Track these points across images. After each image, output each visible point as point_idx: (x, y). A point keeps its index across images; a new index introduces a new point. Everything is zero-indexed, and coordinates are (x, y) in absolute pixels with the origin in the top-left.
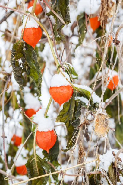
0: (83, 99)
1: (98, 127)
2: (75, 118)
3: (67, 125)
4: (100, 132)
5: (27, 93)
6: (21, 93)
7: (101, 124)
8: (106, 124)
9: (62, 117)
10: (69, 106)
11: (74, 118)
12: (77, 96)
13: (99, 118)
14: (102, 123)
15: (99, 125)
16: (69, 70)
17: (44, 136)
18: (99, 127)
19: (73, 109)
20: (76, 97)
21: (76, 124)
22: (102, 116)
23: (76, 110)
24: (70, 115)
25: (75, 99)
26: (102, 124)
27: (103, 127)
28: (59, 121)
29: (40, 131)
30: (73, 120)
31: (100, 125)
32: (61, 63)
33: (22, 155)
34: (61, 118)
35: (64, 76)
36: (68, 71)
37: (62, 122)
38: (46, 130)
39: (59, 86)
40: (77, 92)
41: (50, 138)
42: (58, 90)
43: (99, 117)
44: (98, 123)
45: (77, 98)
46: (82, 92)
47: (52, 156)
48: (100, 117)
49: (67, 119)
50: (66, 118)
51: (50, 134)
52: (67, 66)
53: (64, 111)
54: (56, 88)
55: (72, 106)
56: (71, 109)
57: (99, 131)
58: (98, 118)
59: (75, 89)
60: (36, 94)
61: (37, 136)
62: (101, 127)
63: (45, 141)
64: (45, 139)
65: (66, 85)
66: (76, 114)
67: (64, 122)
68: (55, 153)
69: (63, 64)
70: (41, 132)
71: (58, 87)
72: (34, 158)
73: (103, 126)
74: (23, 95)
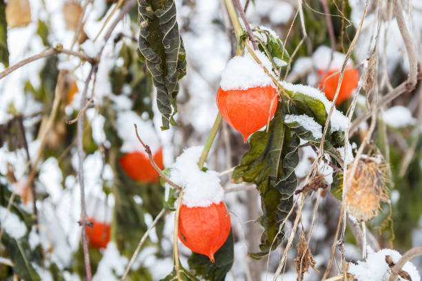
0: (307, 122)
1: (355, 193)
2: (285, 171)
3: (261, 190)
4: (362, 207)
5: (124, 110)
6: (110, 112)
7: (366, 185)
8: (379, 185)
9: (249, 169)
10: (266, 141)
11: (282, 172)
12: (291, 113)
13: (361, 169)
14: (368, 182)
15: (359, 187)
16: (267, 46)
17: (203, 220)
18: (359, 193)
19: (279, 149)
20: (287, 116)
21: (288, 186)
22: (370, 164)
23: (286, 149)
24: (271, 163)
25: (287, 121)
26: (368, 186)
27: (371, 193)
28: (241, 179)
29: (190, 205)
30: (279, 177)
31: (362, 187)
32: (249, 28)
33: (114, 271)
34: (244, 171)
35: (259, 62)
36: (264, 47)
37: (249, 181)
38: (205, 203)
39: (245, 88)
40: (290, 102)
41: (217, 223)
42: (243, 98)
43: (361, 167)
44: (356, 182)
45: (289, 119)
46: (303, 102)
47: (215, 270)
48: (365, 167)
49: (262, 175)
50: (260, 173)
51: (216, 214)
52: (264, 35)
53: (253, 155)
54: (240, 92)
55: (275, 139)
56: (273, 147)
57: (359, 203)
58: (359, 169)
59: (285, 94)
60: (145, 115)
61: (182, 218)
62: (364, 192)
63: (206, 231)
64: (205, 227)
65: (264, 85)
66: (286, 160)
67: (255, 183)
68: (224, 264)
69: (253, 30)
70: (194, 208)
71: (243, 91)
72: (176, 277)
73: (369, 190)
74: (116, 118)
